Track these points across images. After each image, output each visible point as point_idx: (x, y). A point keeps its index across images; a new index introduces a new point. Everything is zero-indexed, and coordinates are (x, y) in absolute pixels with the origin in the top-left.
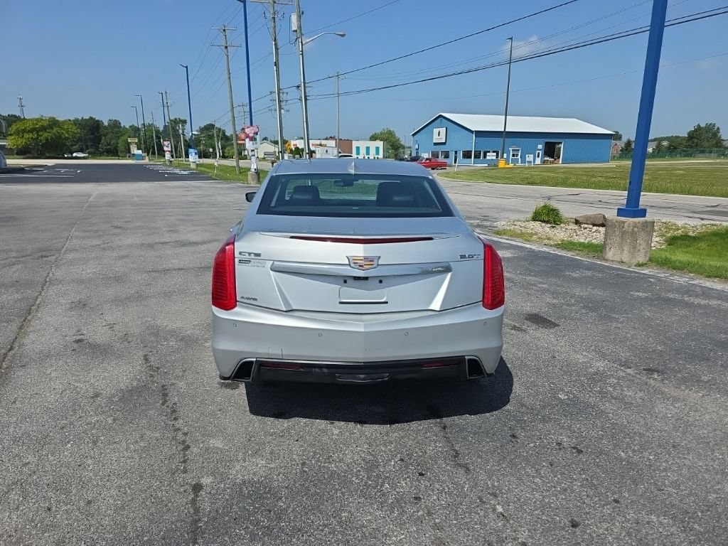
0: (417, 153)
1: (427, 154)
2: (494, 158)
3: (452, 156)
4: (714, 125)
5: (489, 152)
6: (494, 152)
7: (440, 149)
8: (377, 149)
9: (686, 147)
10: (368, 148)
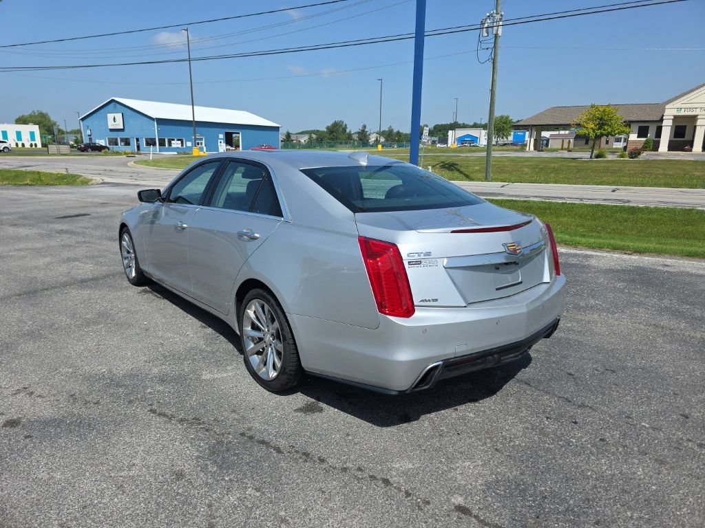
0: (90, 139)
1: (103, 141)
2: (180, 146)
3: (134, 143)
4: (343, 122)
5: (173, 140)
6: (178, 140)
7: (119, 136)
8: (32, 134)
9: (329, 139)
10: (19, 134)
